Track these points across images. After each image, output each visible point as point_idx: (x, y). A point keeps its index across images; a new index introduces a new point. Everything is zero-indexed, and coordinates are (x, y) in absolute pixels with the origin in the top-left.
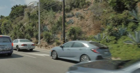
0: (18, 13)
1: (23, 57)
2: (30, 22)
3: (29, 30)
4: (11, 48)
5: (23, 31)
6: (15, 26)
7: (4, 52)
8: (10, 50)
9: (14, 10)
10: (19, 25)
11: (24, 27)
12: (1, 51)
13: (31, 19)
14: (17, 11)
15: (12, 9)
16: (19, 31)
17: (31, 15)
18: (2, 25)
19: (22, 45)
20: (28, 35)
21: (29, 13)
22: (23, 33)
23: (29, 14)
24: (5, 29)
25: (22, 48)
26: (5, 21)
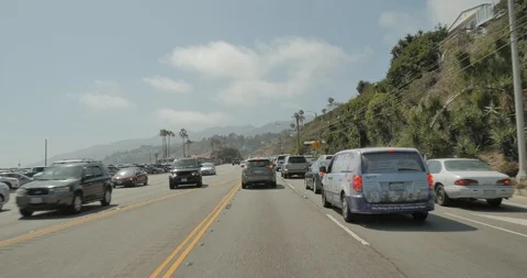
0: (418, 63)
1: (475, 229)
2: (470, 92)
3: (469, 122)
4: (427, 194)
5: (442, 128)
6: (413, 112)
7: (403, 207)
8: (423, 201)
9: (402, 57)
10: (428, 105)
11: (446, 113)
12: (395, 203)
13: (475, 75)
14: (412, 56)
15: (396, 52)
16: (430, 130)
17: (473, 61)
18: (368, 112)
19: (458, 183)
20: (465, 141)
21: (466, 55)
22: (445, 136)
23: (464, 59)
24: (379, 124)
25: (458, 193)
26: (377, 99)
